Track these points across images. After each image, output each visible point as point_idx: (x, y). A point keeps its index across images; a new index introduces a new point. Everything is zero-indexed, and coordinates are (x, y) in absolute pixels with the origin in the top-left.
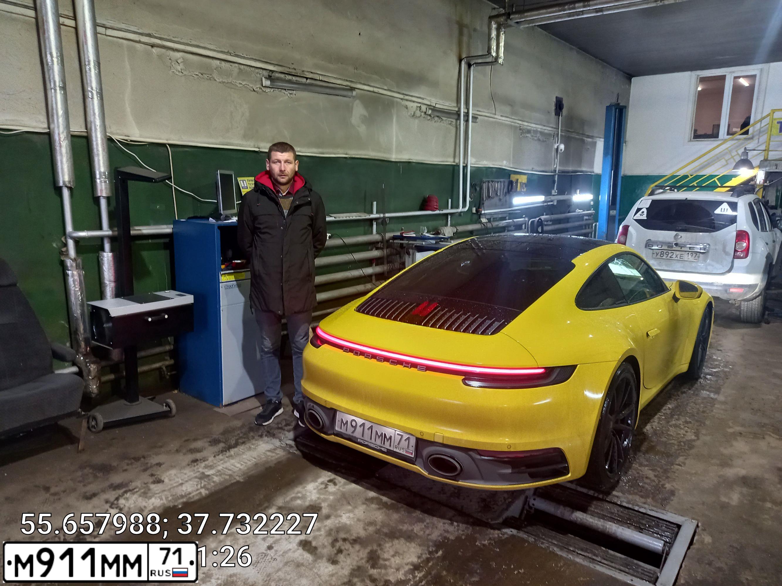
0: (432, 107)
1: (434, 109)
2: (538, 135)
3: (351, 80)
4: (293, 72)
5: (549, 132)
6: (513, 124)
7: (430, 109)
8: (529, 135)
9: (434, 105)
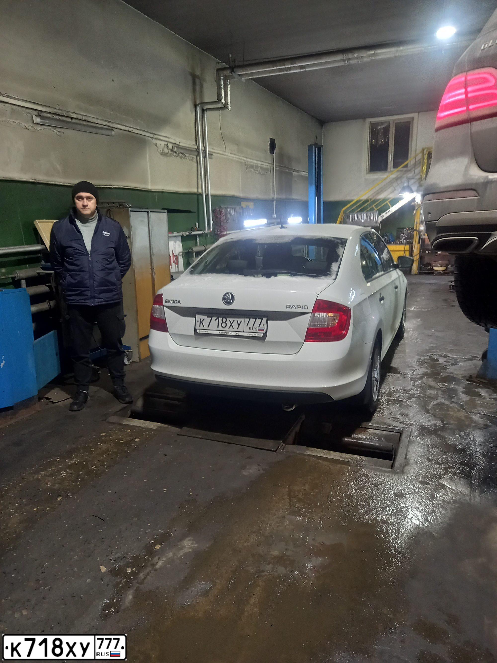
0: (177, 146)
1: (178, 146)
2: (259, 169)
3: (109, 120)
4: (59, 112)
5: (267, 167)
6: (239, 160)
7: (174, 146)
8: (252, 170)
9: (178, 143)
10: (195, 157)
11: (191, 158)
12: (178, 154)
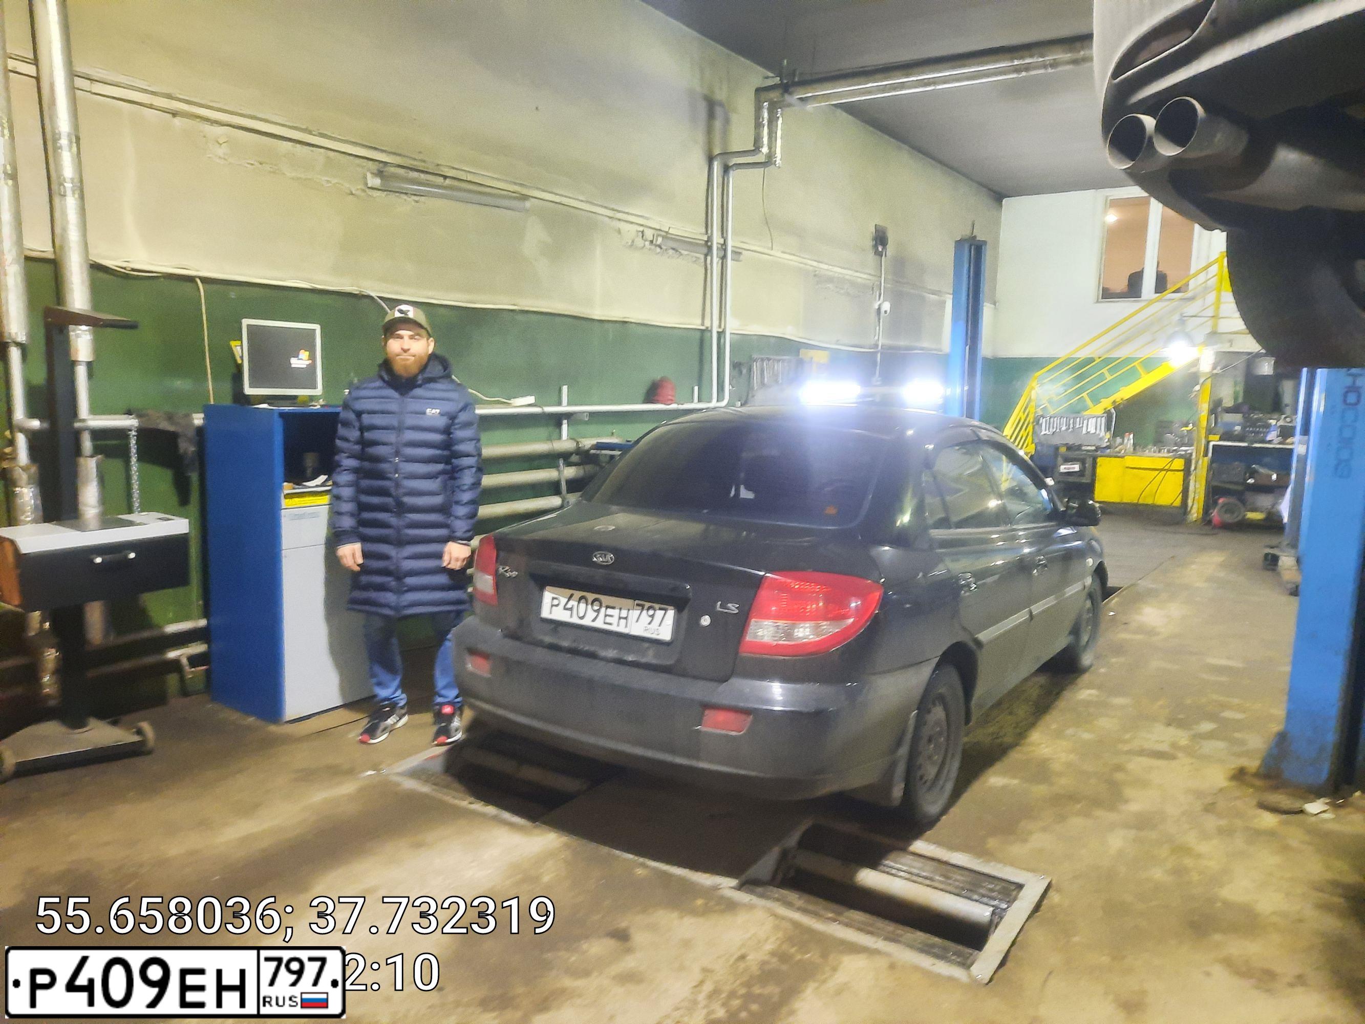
0: (664, 234)
1: (666, 236)
2: (847, 285)
3: (523, 183)
4: (420, 165)
5: (864, 281)
6: (802, 265)
7: (658, 235)
8: (830, 286)
9: (667, 230)
10: (702, 257)
11: (694, 259)
12: (666, 250)
